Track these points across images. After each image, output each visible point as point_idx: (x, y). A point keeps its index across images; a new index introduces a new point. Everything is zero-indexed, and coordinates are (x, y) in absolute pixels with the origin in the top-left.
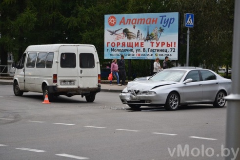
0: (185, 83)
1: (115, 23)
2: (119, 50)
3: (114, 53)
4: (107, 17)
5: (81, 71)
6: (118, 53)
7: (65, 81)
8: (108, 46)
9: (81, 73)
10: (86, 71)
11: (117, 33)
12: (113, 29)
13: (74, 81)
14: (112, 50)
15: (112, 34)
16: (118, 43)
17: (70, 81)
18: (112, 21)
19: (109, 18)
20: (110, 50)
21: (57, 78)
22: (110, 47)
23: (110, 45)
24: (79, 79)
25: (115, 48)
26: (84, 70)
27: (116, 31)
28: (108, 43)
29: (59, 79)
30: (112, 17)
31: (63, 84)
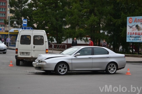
0: (75, 56)
1: (132, 21)
2: (133, 37)
3: (131, 38)
4: (128, 18)
5: (34, 47)
6: (133, 38)
7: (23, 53)
8: (128, 35)
9: (34, 48)
10: (38, 47)
11: (133, 27)
12: (131, 25)
13: (29, 53)
14: (130, 37)
15: (130, 28)
16: (133, 33)
17: (27, 53)
18: (131, 20)
19: (129, 19)
20: (129, 37)
21: (18, 51)
22: (129, 35)
23: (129, 34)
24: (33, 51)
25: (132, 36)
26: (36, 46)
27: (132, 26)
28: (128, 33)
29: (19, 51)
30: (131, 18)
31: (22, 54)
